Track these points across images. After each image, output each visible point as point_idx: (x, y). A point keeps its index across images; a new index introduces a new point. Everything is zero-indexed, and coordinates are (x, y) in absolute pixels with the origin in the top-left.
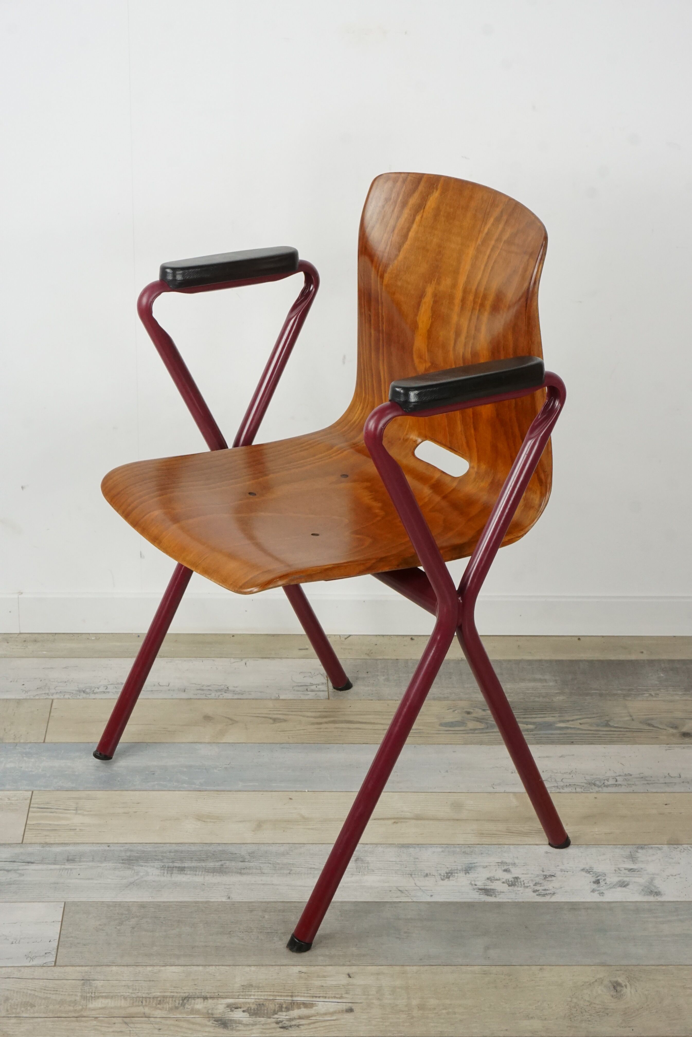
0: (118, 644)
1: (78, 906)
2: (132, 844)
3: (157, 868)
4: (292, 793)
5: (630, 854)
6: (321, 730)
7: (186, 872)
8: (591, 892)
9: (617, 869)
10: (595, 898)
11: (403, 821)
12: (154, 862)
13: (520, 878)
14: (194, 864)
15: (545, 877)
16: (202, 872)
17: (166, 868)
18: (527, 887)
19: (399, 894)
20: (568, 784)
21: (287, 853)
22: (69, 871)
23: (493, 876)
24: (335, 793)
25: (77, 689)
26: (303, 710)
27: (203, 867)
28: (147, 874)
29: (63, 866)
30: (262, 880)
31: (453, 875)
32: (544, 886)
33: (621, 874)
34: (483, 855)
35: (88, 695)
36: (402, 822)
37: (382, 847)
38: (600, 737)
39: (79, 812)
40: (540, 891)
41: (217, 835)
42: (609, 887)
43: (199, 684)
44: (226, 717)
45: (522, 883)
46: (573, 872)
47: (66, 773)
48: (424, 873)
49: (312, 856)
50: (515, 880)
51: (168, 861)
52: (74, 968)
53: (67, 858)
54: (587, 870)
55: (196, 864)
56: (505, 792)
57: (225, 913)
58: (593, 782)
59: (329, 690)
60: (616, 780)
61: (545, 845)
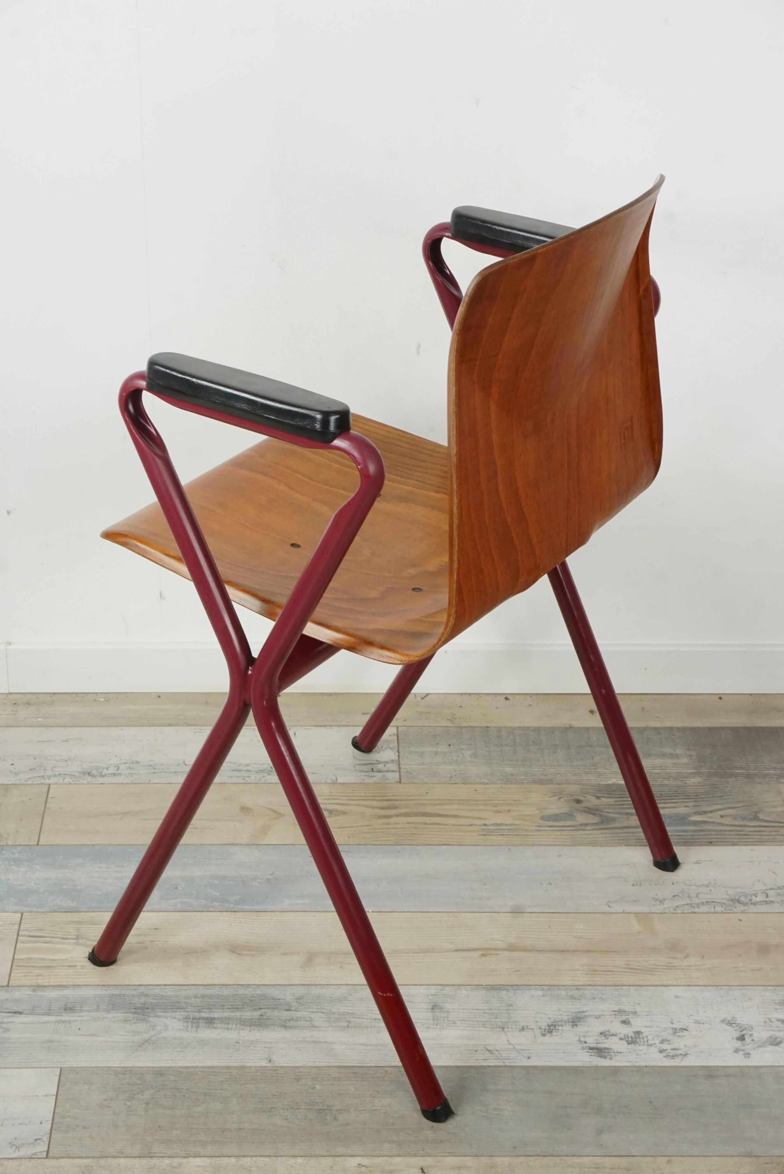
0: (134, 707)
1: (77, 1073)
2: (147, 987)
3: (179, 1020)
6: (390, 826)
7: (215, 1025)
8: (734, 1052)
9: (767, 1020)
10: (739, 1060)
11: (493, 952)
12: (175, 1012)
13: (642, 1033)
14: (226, 1014)
15: (674, 1030)
16: (236, 1024)
17: (191, 1020)
18: (651, 1045)
19: (487, 1055)
20: (705, 901)
21: (345, 997)
22: (67, 1024)
23: (608, 1030)
24: (407, 913)
25: (80, 770)
26: (366, 798)
27: (238, 1019)
28: (166, 1028)
29: (59, 1018)
30: (312, 1037)
31: (557, 1028)
32: (673, 1043)
33: (772, 1027)
34: (595, 1000)
35: (94, 779)
36: (491, 954)
37: (465, 989)
38: (746, 835)
39: (81, 941)
40: (668, 1051)
41: (256, 974)
42: (757, 1045)
43: (235, 763)
44: (269, 809)
45: (645, 1040)
46: (711, 1024)
47: (65, 887)
48: (520, 1026)
50: (636, 1035)
51: (193, 1010)
52: (71, 1160)
53: (64, 1006)
54: (728, 1021)
55: (228, 1014)
56: (625, 912)
57: (264, 1082)
58: (737, 898)
59: (402, 770)
60: (766, 895)
61: (674, 986)
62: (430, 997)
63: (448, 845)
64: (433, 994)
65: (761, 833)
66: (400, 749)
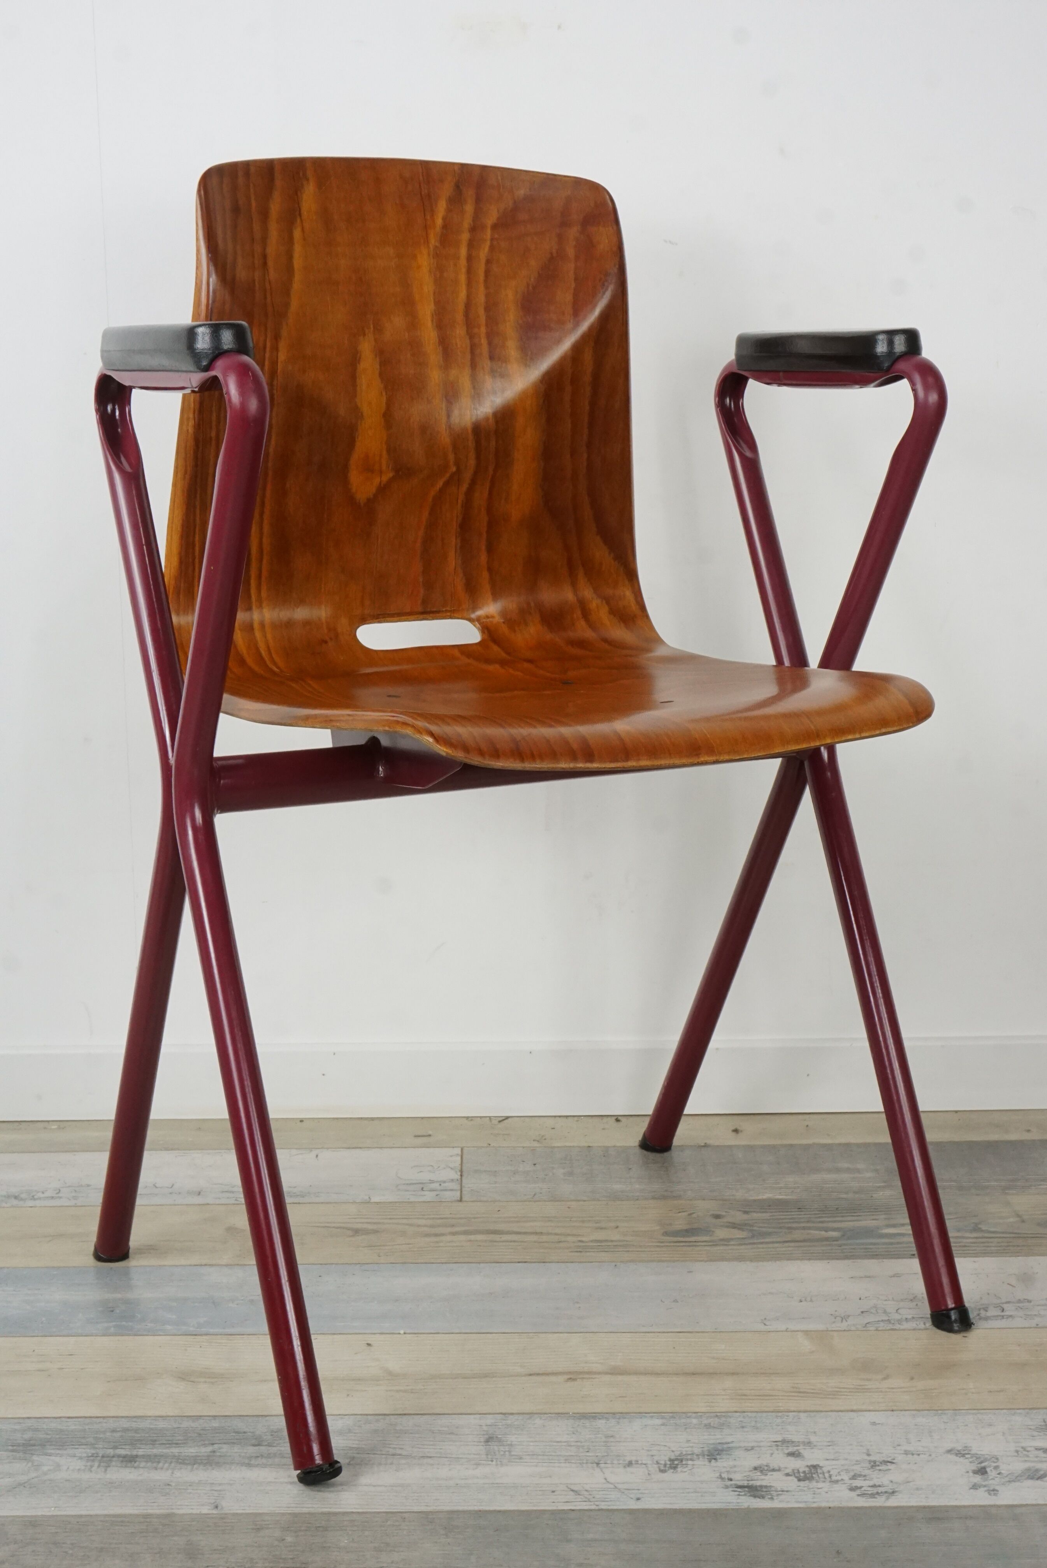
2: (40, 1420)
3: (81, 1458)
4: (373, 1336)
5: (1043, 1424)
6: (441, 1244)
7: (136, 1464)
8: (971, 1488)
9: (1020, 1449)
10: (981, 1498)
11: (587, 1376)
12: (78, 1448)
13: (821, 1467)
14: (158, 1451)
15: (872, 1463)
18: (837, 1482)
19: (571, 1496)
20: (909, 1317)
21: (349, 1430)
23: (765, 1464)
24: (457, 1334)
25: (4, 1194)
26: (411, 1217)
27: (175, 1456)
28: (58, 1467)
31: (684, 1462)
32: (872, 1479)
33: (1028, 1457)
34: (746, 1430)
35: (22, 1202)
36: (583, 1378)
37: (540, 1419)
38: (965, 1246)
40: (863, 1489)
41: (214, 1403)
42: (1007, 1479)
43: (227, 1185)
45: (827, 1475)
46: (930, 1455)
48: (624, 1460)
49: (397, 1435)
50: (811, 1470)
51: (106, 1447)
54: (958, 1451)
55: (160, 1450)
56: (788, 1330)
57: (202, 1534)
59: (463, 1189)
60: (1002, 1309)
61: (869, 1411)
62: (485, 1428)
63: (525, 1262)
64: (487, 1424)
65: (985, 1244)
66: (464, 1168)
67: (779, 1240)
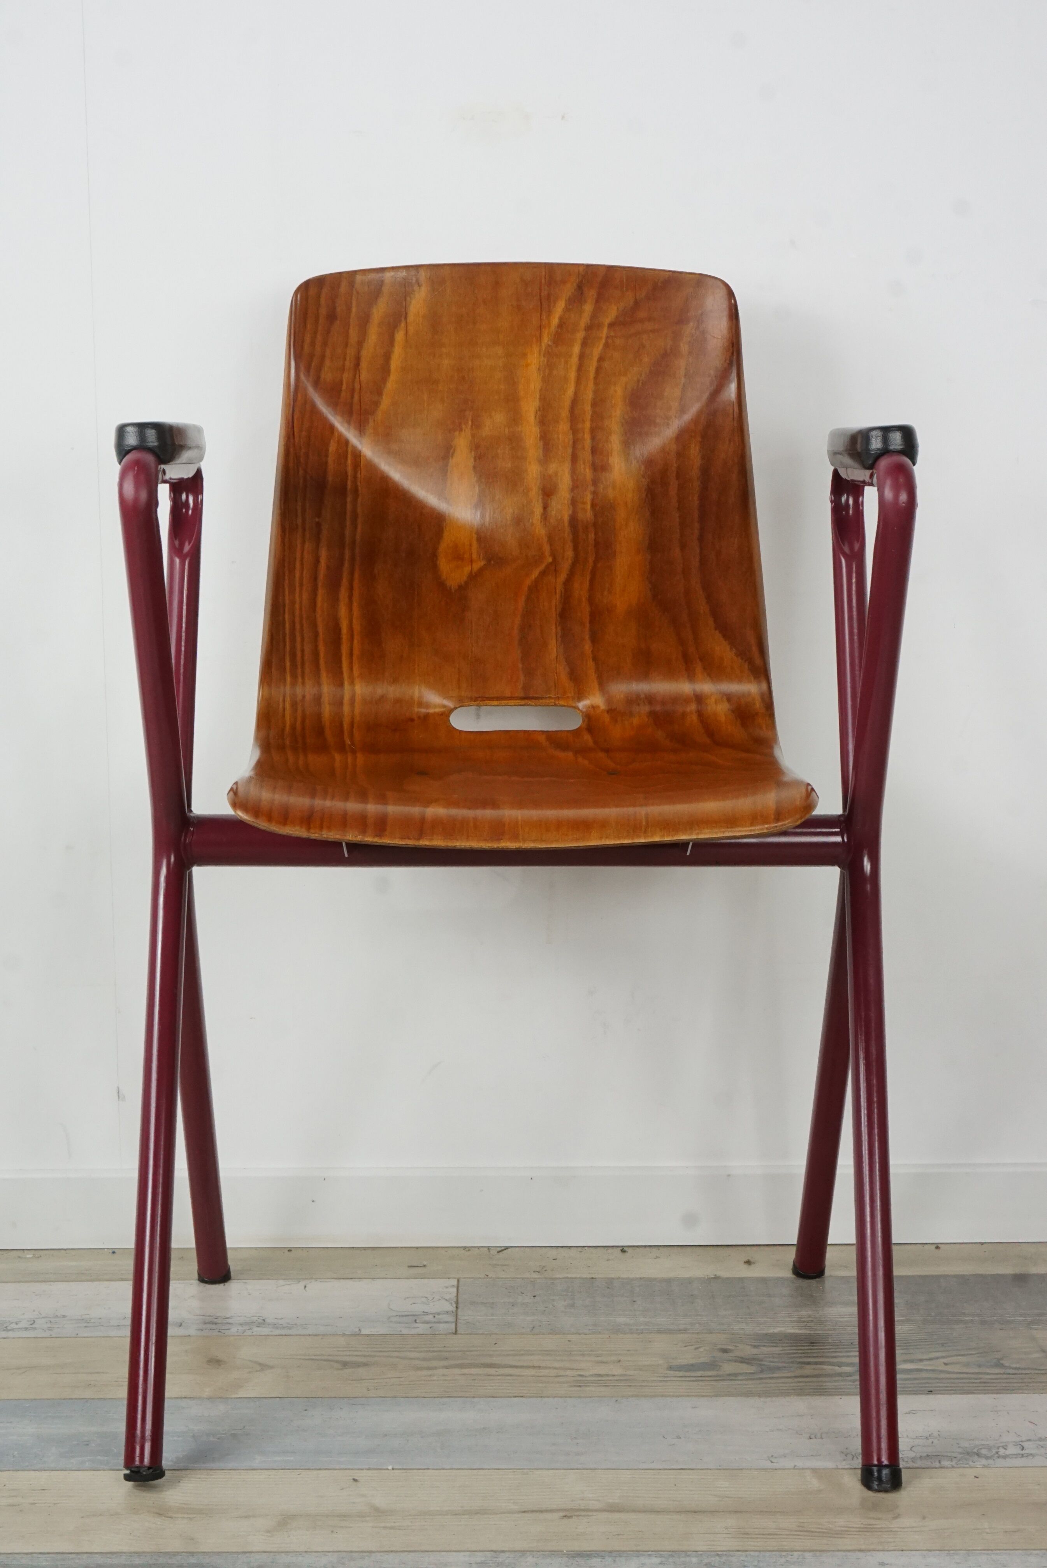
0: (74, 1263)
4: (359, 1471)
6: (435, 1378)
11: (583, 1513)
20: (925, 1454)
24: (447, 1471)
26: (403, 1349)
36: (579, 1516)
37: (533, 1557)
38: (984, 1383)
44: (252, 1362)
56: (796, 1468)
58: (975, 1450)
59: (459, 1321)
60: (1021, 1448)
61: (878, 1551)
63: (522, 1397)
64: (478, 1562)
65: (1007, 1381)
66: (460, 1301)
67: (789, 1375)
